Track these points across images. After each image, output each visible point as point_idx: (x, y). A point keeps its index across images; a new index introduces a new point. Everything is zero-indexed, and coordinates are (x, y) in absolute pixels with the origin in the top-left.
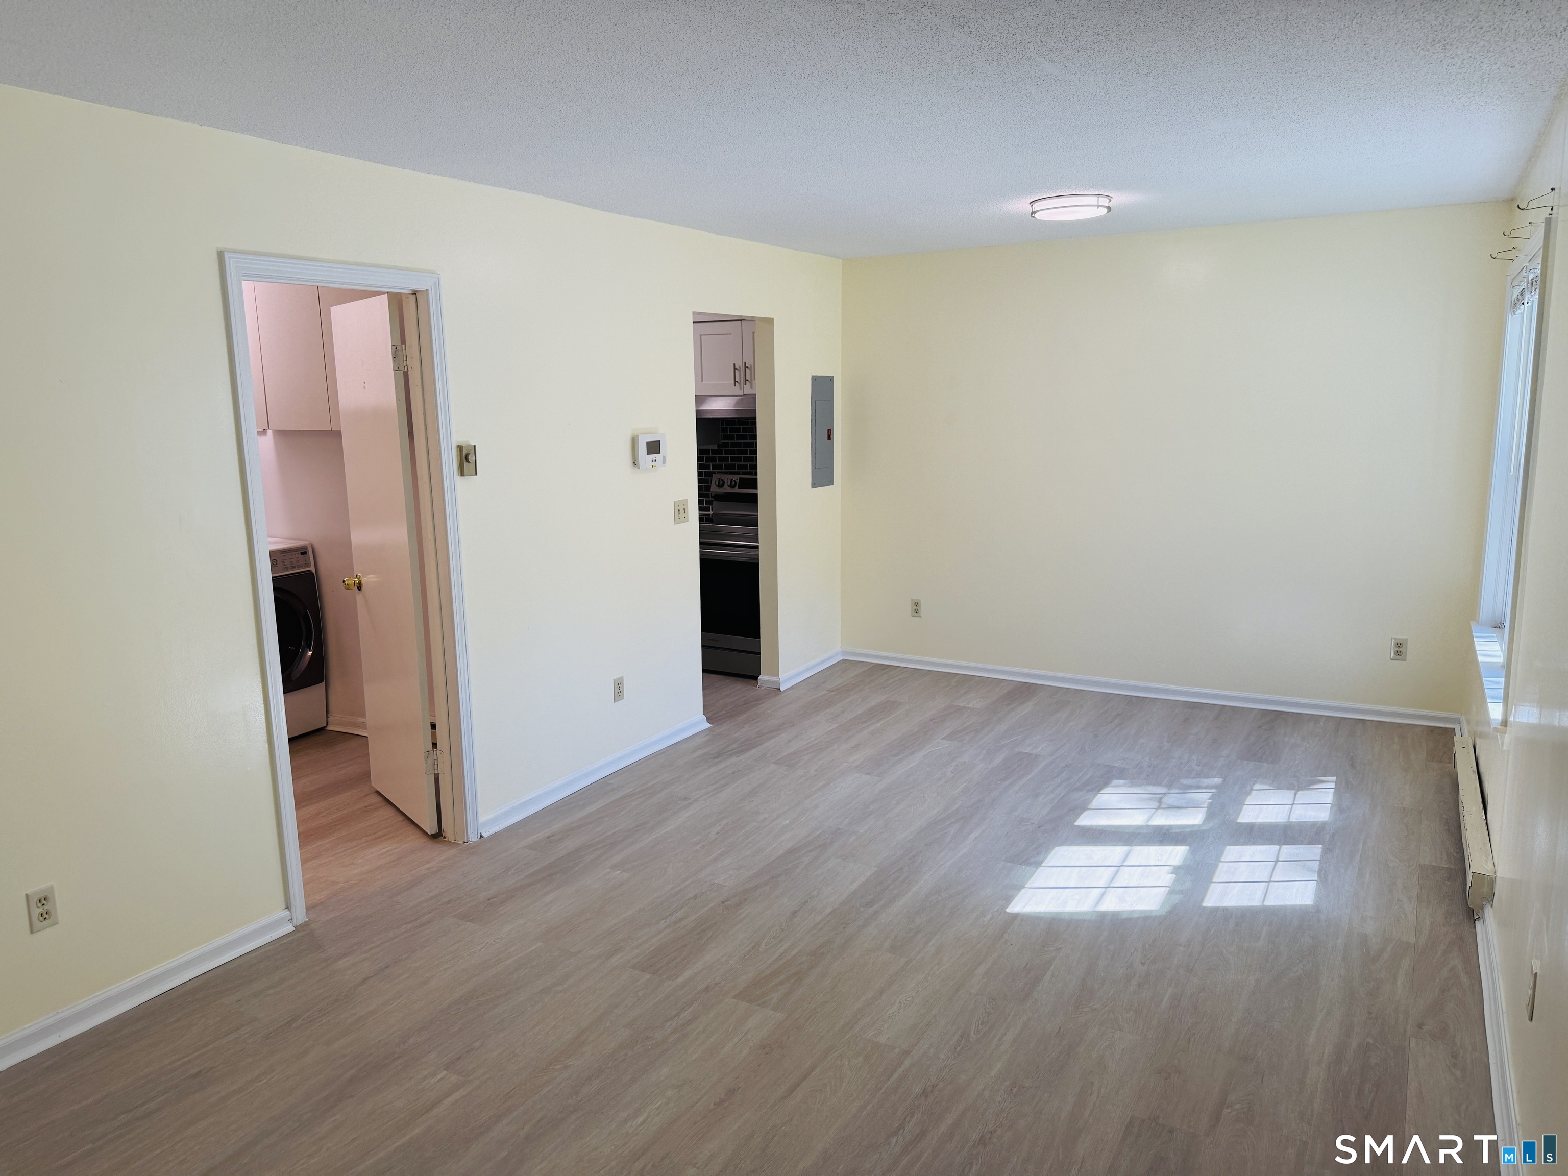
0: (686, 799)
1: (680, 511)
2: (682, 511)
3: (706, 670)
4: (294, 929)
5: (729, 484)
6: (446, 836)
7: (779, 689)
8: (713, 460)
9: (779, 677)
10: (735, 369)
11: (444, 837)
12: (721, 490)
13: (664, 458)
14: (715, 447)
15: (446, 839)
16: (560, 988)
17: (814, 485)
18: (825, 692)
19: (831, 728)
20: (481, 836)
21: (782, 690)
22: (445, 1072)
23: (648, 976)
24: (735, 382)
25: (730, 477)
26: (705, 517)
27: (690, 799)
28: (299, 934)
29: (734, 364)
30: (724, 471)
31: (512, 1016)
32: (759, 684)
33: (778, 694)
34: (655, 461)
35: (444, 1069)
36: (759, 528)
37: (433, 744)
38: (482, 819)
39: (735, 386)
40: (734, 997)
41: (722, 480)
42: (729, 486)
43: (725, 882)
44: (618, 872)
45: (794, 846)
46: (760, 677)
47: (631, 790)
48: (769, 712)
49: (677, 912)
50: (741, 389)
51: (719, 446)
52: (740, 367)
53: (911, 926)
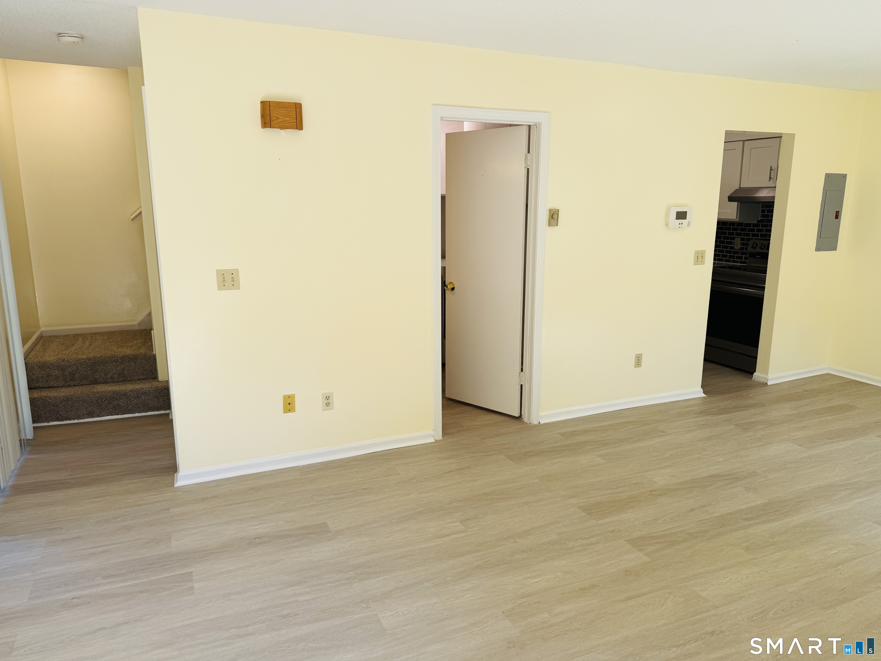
0: (663, 432)
2: (700, 258)
4: (435, 441)
5: (760, 247)
6: (523, 418)
7: (767, 383)
8: (753, 230)
9: (768, 374)
10: (771, 169)
11: (522, 419)
12: (754, 250)
14: (756, 222)
15: (522, 420)
16: (535, 504)
17: (818, 249)
18: (801, 390)
19: (791, 413)
20: (539, 423)
21: (769, 384)
22: (459, 523)
23: (584, 514)
24: (770, 178)
25: (762, 242)
26: (742, 267)
27: (666, 432)
28: (436, 444)
29: (771, 167)
30: (759, 238)
31: (504, 509)
32: (753, 378)
33: (764, 386)
34: (682, 224)
35: (460, 522)
37: (521, 368)
38: (541, 414)
39: (770, 180)
40: (626, 541)
42: (759, 248)
43: (659, 481)
44: (600, 459)
45: (717, 474)
46: (755, 374)
47: (634, 419)
48: (751, 395)
49: (620, 488)
50: (774, 183)
51: (758, 221)
52: (775, 168)
53: (770, 540)
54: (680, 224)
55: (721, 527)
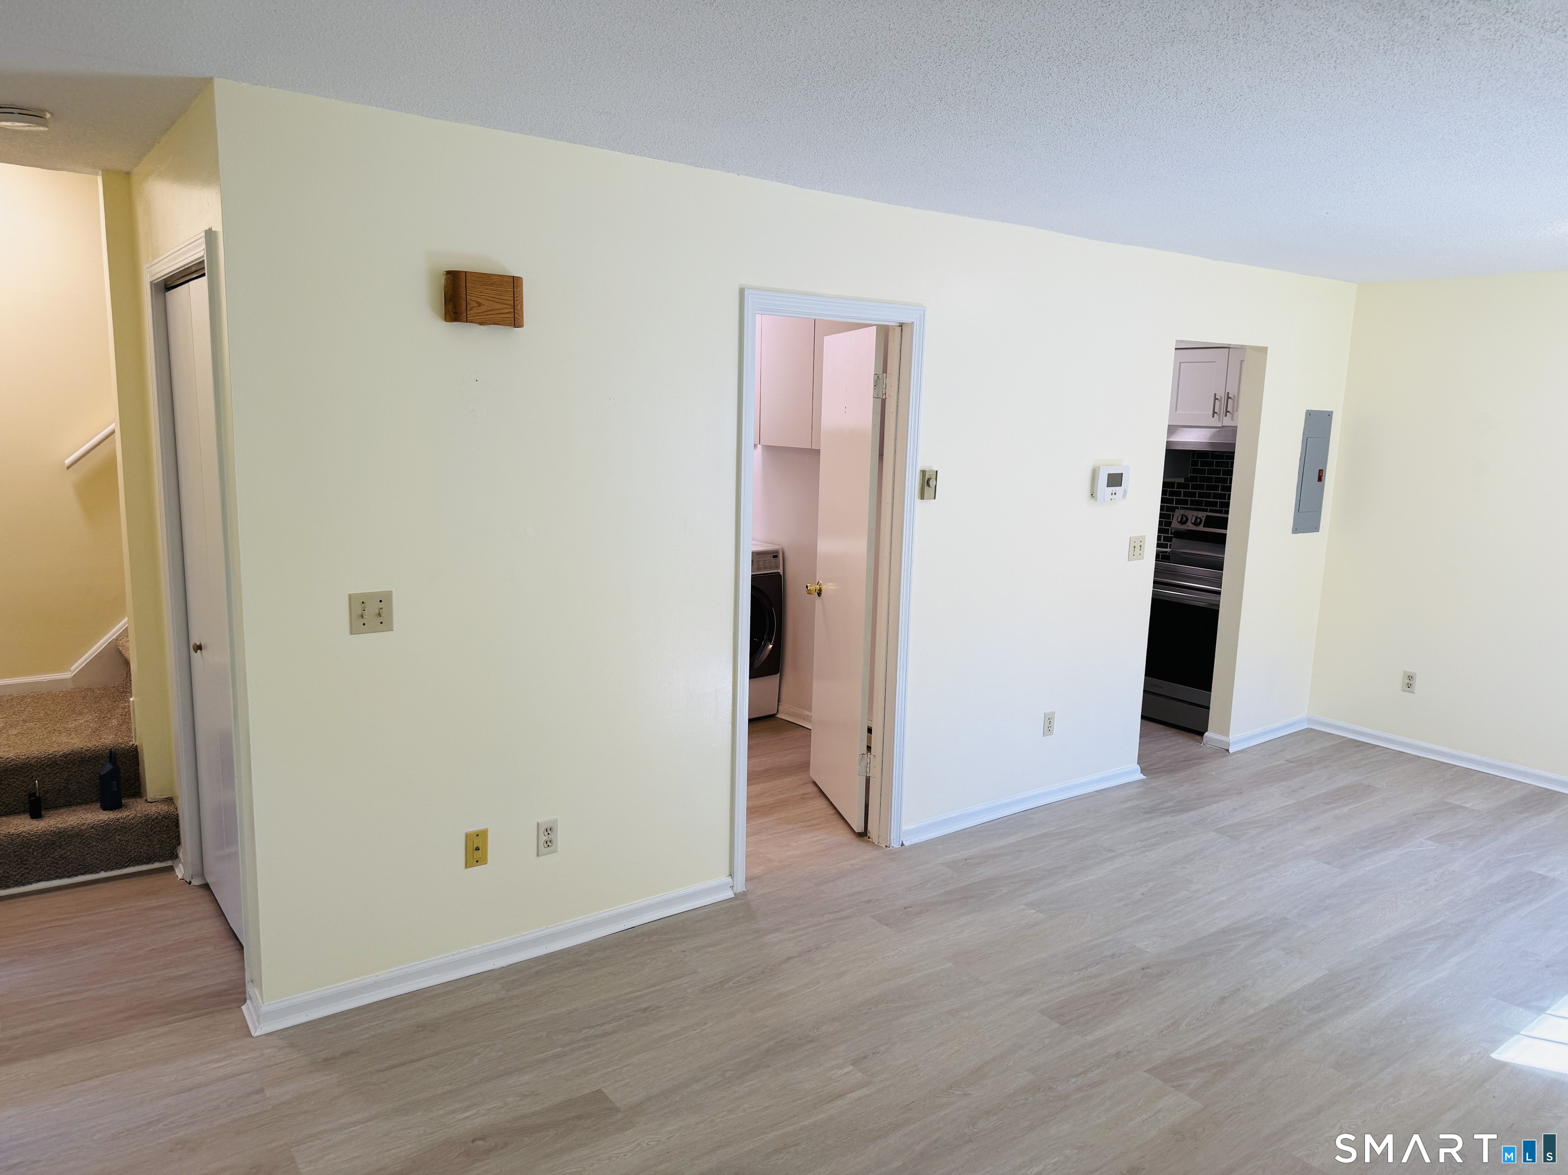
0: (1110, 850)
1: (1136, 548)
2: (1138, 548)
3: (1145, 717)
4: (734, 896)
5: (1193, 521)
6: (871, 836)
7: (1228, 750)
8: (1179, 494)
9: (1228, 736)
10: (1216, 399)
11: (869, 838)
12: (1184, 527)
13: (1125, 492)
14: (1182, 480)
15: (870, 840)
17: (1296, 530)
18: (1283, 761)
19: (1286, 804)
20: (902, 845)
21: (1231, 751)
22: (851, 1068)
23: (1056, 1025)
24: (1214, 413)
25: (1196, 513)
26: (1161, 554)
27: (1115, 851)
28: (737, 902)
29: (1215, 394)
30: (1189, 506)
31: (918, 1030)
32: (1204, 741)
33: (1226, 755)
34: (1115, 494)
35: (851, 1064)
36: (1224, 572)
37: (868, 746)
38: (905, 828)
39: (1213, 417)
41: (1186, 516)
42: (1192, 523)
43: (1147, 948)
44: (1034, 911)
45: (1229, 926)
46: (1205, 734)
47: (1053, 828)
48: (1213, 773)
49: (1092, 967)
50: (1219, 421)
51: (1186, 479)
52: (1221, 397)
53: (1364, 1046)
54: (1112, 494)
55: (1281, 1029)
